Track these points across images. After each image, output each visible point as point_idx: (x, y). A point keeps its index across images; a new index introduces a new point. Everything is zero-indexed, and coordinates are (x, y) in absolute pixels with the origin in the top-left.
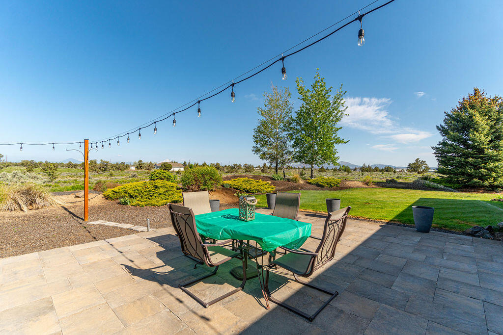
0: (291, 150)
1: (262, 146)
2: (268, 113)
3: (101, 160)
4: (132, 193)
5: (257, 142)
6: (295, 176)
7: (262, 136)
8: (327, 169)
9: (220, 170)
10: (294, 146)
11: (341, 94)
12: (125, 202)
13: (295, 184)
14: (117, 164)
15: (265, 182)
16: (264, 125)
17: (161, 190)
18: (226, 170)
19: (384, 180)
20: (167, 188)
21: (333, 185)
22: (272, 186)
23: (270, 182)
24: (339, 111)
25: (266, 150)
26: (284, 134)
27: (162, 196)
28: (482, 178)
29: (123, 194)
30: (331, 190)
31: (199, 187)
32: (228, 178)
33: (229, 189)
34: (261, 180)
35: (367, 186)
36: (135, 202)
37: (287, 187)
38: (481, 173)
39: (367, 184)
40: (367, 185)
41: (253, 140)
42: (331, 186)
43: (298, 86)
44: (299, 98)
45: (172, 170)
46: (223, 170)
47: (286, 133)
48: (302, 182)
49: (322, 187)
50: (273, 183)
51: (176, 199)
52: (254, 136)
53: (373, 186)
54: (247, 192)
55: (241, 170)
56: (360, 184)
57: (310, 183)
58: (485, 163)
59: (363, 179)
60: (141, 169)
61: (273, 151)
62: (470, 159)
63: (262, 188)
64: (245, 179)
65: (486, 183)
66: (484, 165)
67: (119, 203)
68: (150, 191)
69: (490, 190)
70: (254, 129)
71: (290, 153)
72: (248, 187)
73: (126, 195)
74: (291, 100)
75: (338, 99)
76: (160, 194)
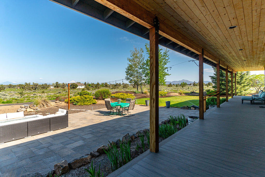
1: (130, 76)
2: (133, 60)
3: (33, 83)
4: (77, 101)
5: (127, 75)
6: (145, 91)
7: (130, 71)
8: (173, 85)
9: (108, 87)
11: (167, 51)
12: (76, 104)
13: (145, 95)
14: (43, 85)
15: (131, 95)
16: (131, 66)
17: (88, 99)
18: (111, 87)
19: (190, 92)
20: (90, 98)
21: (163, 95)
23: (133, 94)
24: (166, 60)
26: (141, 70)
27: (89, 101)
29: (74, 101)
30: (162, 97)
31: (102, 98)
32: (113, 93)
33: (114, 98)
34: (129, 93)
35: (180, 95)
36: (79, 104)
37: (141, 97)
39: (181, 94)
41: (126, 74)
43: (146, 48)
44: (147, 53)
45: (78, 88)
46: (110, 87)
47: (142, 70)
50: (135, 95)
51: (94, 102)
52: (126, 72)
53: (184, 95)
54: (122, 99)
55: (121, 87)
59: (179, 92)
60: (58, 87)
61: (135, 79)
62: (223, 82)
63: (129, 97)
64: (121, 93)
67: (74, 105)
68: (84, 100)
70: (126, 68)
72: (123, 97)
73: (75, 101)
74: (143, 54)
75: (165, 54)
76: (88, 101)
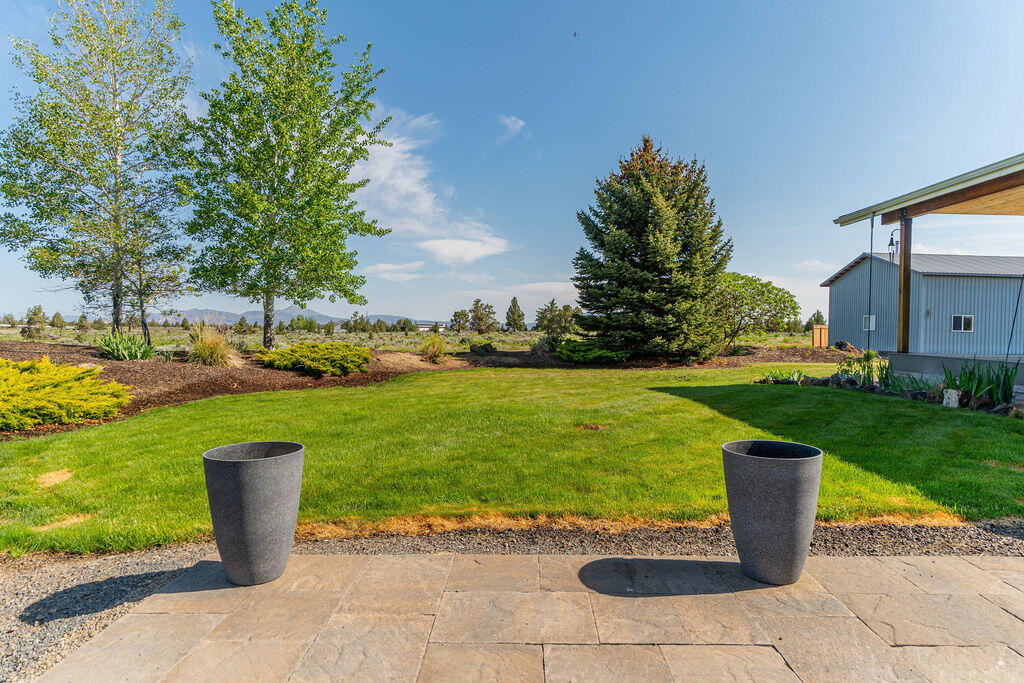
0: (183, 241)
6: (210, 338)
10: (193, 228)
13: (209, 371)
15: (74, 371)
21: (351, 365)
22: (114, 386)
23: (99, 368)
25: (61, 232)
28: (669, 334)
30: (352, 384)
34: (46, 359)
35: (434, 367)
37: (180, 384)
38: (665, 324)
39: (433, 359)
40: (434, 362)
42: (345, 371)
48: (236, 361)
49: (317, 374)
50: (115, 371)
53: (450, 364)
56: (416, 361)
57: (270, 365)
58: (673, 302)
59: (419, 348)
63: (61, 396)
65: (674, 346)
66: (670, 305)
69: (676, 362)
71: (177, 255)
